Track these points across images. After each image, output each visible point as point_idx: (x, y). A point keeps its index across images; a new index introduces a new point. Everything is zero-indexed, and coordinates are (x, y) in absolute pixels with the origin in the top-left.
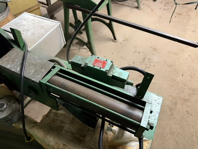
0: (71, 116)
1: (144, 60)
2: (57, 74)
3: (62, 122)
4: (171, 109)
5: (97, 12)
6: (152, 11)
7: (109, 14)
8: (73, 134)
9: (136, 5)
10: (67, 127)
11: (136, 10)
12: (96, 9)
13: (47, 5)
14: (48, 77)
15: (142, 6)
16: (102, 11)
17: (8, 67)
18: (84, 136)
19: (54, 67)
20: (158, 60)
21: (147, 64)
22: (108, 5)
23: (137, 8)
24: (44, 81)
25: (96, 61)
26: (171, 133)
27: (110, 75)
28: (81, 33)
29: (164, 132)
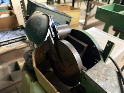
13: (84, 25)
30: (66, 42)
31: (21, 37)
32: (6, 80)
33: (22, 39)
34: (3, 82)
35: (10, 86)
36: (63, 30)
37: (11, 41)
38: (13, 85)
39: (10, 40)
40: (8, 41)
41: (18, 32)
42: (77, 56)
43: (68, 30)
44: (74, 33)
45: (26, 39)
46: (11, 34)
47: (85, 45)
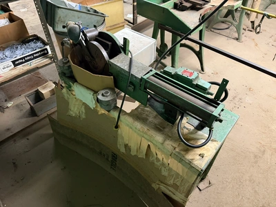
0: (155, 113)
1: (234, 98)
2: (153, 75)
3: (147, 115)
4: (256, 156)
5: (189, 37)
6: (256, 45)
7: (201, 39)
8: (156, 124)
9: (236, 35)
10: (150, 119)
11: (235, 41)
12: (190, 34)
13: (133, 24)
14: (148, 76)
15: (243, 38)
16: (195, 36)
17: (118, 65)
18: (164, 128)
19: (151, 71)
20: (251, 102)
21: (237, 103)
22: (201, 32)
23: (237, 39)
24: (145, 77)
25: (185, 71)
26: (250, 181)
27: (195, 83)
28: (165, 58)
29: (242, 177)
30: (95, 43)
31: (40, 51)
32: (27, 117)
33: (42, 53)
34: (24, 120)
35: (35, 123)
36: (92, 33)
37: (28, 58)
38: (39, 121)
39: (26, 57)
40: (24, 58)
41: (32, 45)
42: (105, 53)
43: (96, 33)
44: (101, 34)
45: (48, 53)
46: (23, 49)
47: (110, 43)
